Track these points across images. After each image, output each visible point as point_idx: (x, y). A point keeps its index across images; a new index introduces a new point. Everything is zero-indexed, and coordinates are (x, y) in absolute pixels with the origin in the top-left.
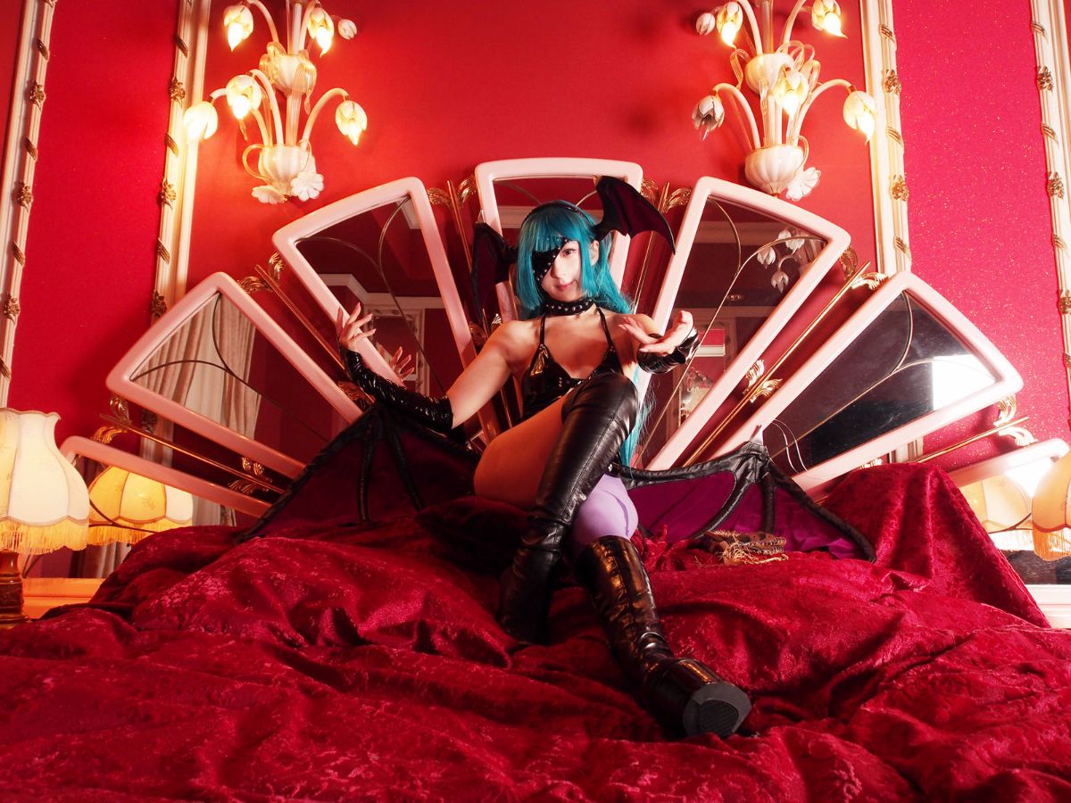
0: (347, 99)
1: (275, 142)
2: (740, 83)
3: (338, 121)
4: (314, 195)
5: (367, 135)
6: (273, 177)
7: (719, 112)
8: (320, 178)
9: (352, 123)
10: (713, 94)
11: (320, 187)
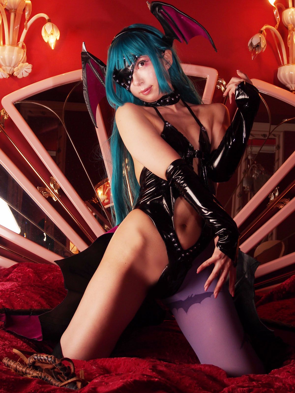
0: (49, 21)
1: (4, 43)
2: (278, 24)
3: (43, 34)
4: (26, 75)
5: (59, 43)
6: (2, 64)
7: (263, 44)
8: (30, 66)
9: (51, 35)
10: (261, 32)
11: (30, 71)
